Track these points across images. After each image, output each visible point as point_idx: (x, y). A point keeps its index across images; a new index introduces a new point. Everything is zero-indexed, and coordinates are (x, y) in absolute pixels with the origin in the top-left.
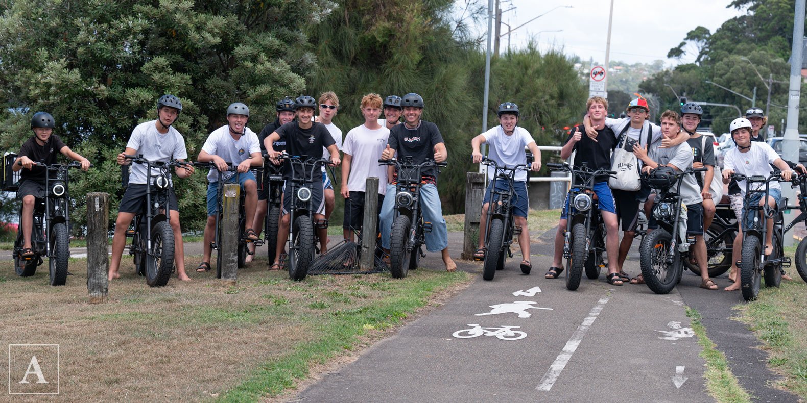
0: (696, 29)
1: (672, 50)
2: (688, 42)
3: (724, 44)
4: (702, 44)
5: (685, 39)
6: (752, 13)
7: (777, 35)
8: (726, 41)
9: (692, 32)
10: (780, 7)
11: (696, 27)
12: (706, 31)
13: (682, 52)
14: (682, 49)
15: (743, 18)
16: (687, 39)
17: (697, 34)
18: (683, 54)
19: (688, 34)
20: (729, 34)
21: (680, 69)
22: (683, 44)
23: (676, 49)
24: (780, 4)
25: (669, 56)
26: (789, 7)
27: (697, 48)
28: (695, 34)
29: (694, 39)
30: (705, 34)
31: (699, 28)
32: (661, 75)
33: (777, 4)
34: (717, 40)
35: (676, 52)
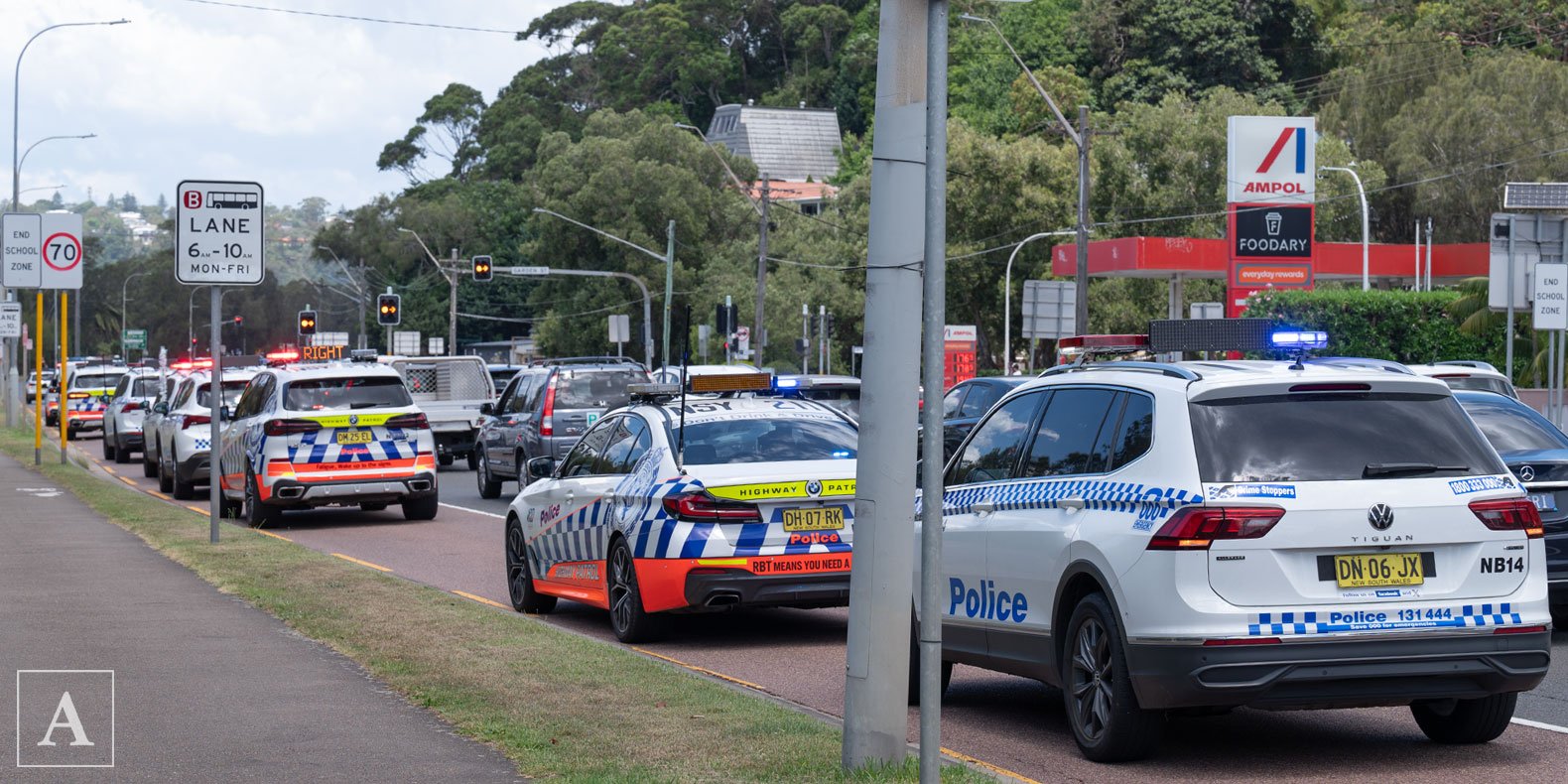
0: (446, 93)
1: (388, 147)
2: (429, 125)
3: (523, 127)
4: (463, 131)
5: (418, 120)
6: (583, 49)
7: (657, 99)
8: (527, 119)
9: (437, 98)
10: (662, 28)
11: (445, 87)
12: (472, 96)
13: (416, 151)
14: (417, 143)
15: (563, 61)
16: (425, 119)
17: (450, 104)
18: (418, 157)
19: (428, 105)
20: (533, 100)
21: (419, 193)
22: (416, 132)
23: (398, 144)
24: (662, 19)
25: (384, 163)
26: (686, 24)
27: (453, 141)
28: (443, 106)
29: (443, 119)
30: (471, 104)
31: (453, 89)
32: (369, 211)
33: (654, 21)
34: (505, 118)
35: (399, 154)
